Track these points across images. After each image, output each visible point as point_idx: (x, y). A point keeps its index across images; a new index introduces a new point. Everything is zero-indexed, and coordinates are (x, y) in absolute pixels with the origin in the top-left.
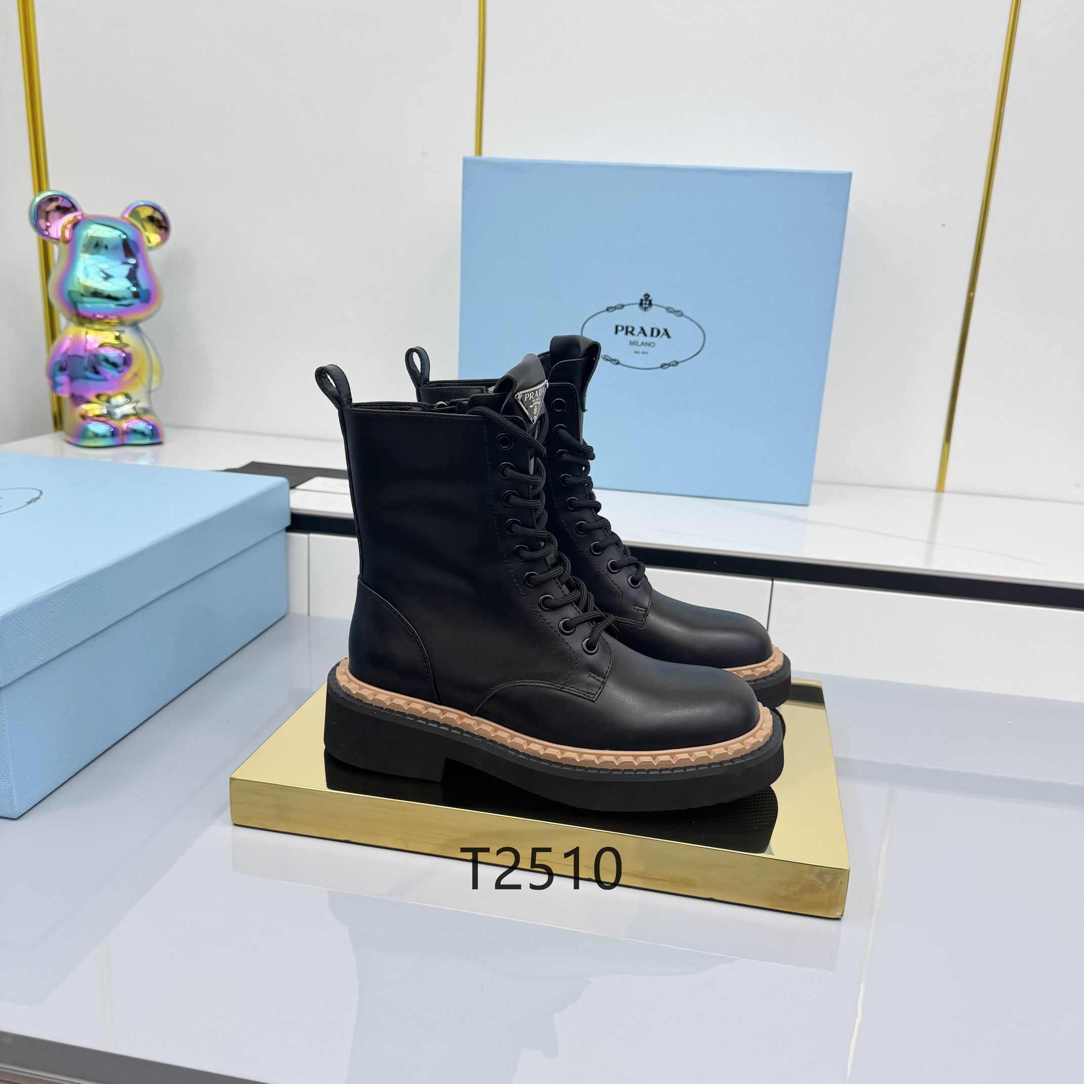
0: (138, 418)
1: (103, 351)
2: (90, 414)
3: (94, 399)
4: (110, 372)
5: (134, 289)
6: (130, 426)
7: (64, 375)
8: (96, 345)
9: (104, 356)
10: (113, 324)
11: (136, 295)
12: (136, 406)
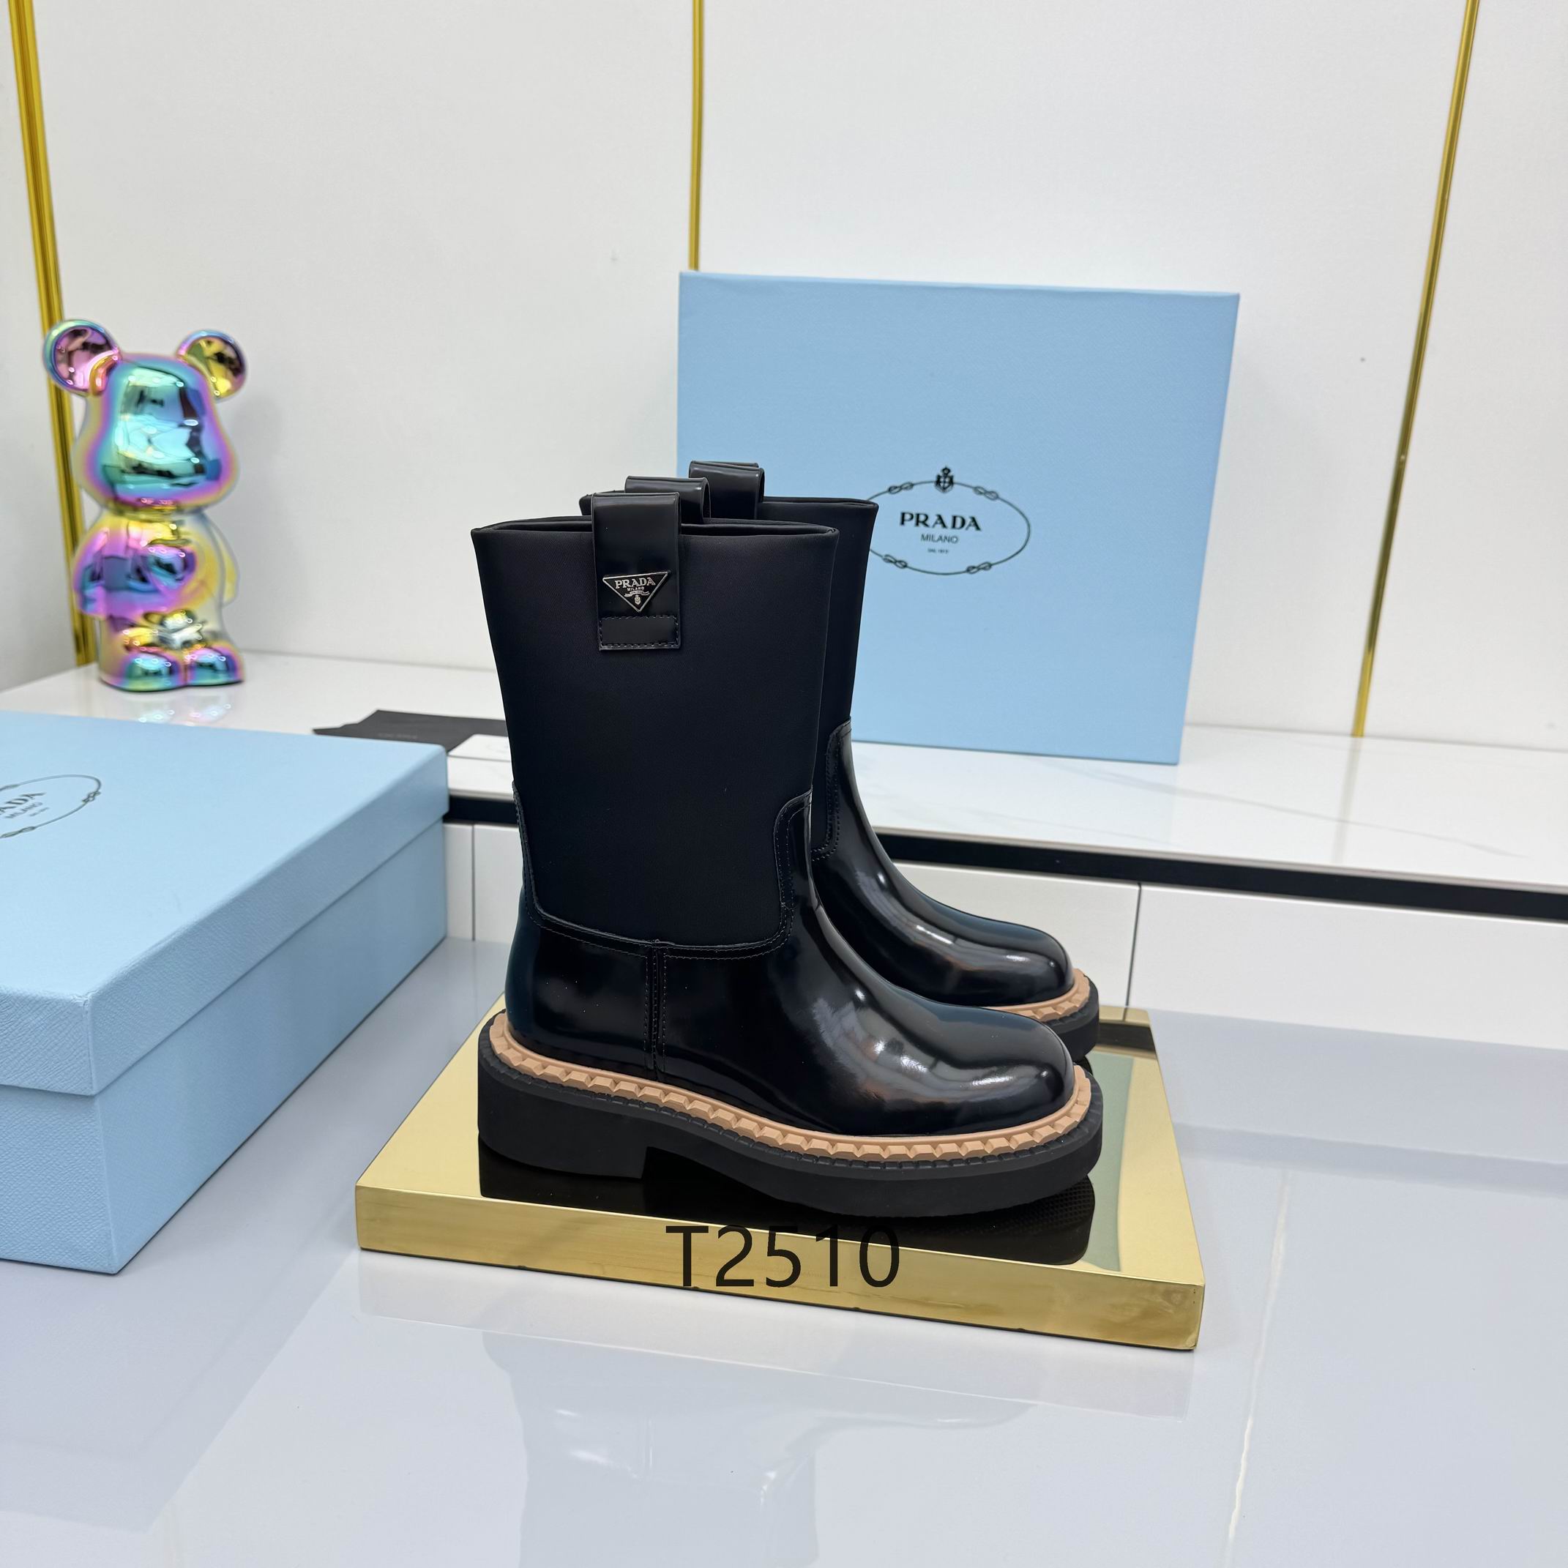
0: (205, 647)
1: (154, 551)
2: (137, 643)
3: (142, 621)
4: (165, 581)
5: (196, 461)
6: (195, 659)
7: (97, 586)
8: (144, 544)
9: (155, 557)
10: (167, 512)
11: (199, 470)
12: (201, 629)
